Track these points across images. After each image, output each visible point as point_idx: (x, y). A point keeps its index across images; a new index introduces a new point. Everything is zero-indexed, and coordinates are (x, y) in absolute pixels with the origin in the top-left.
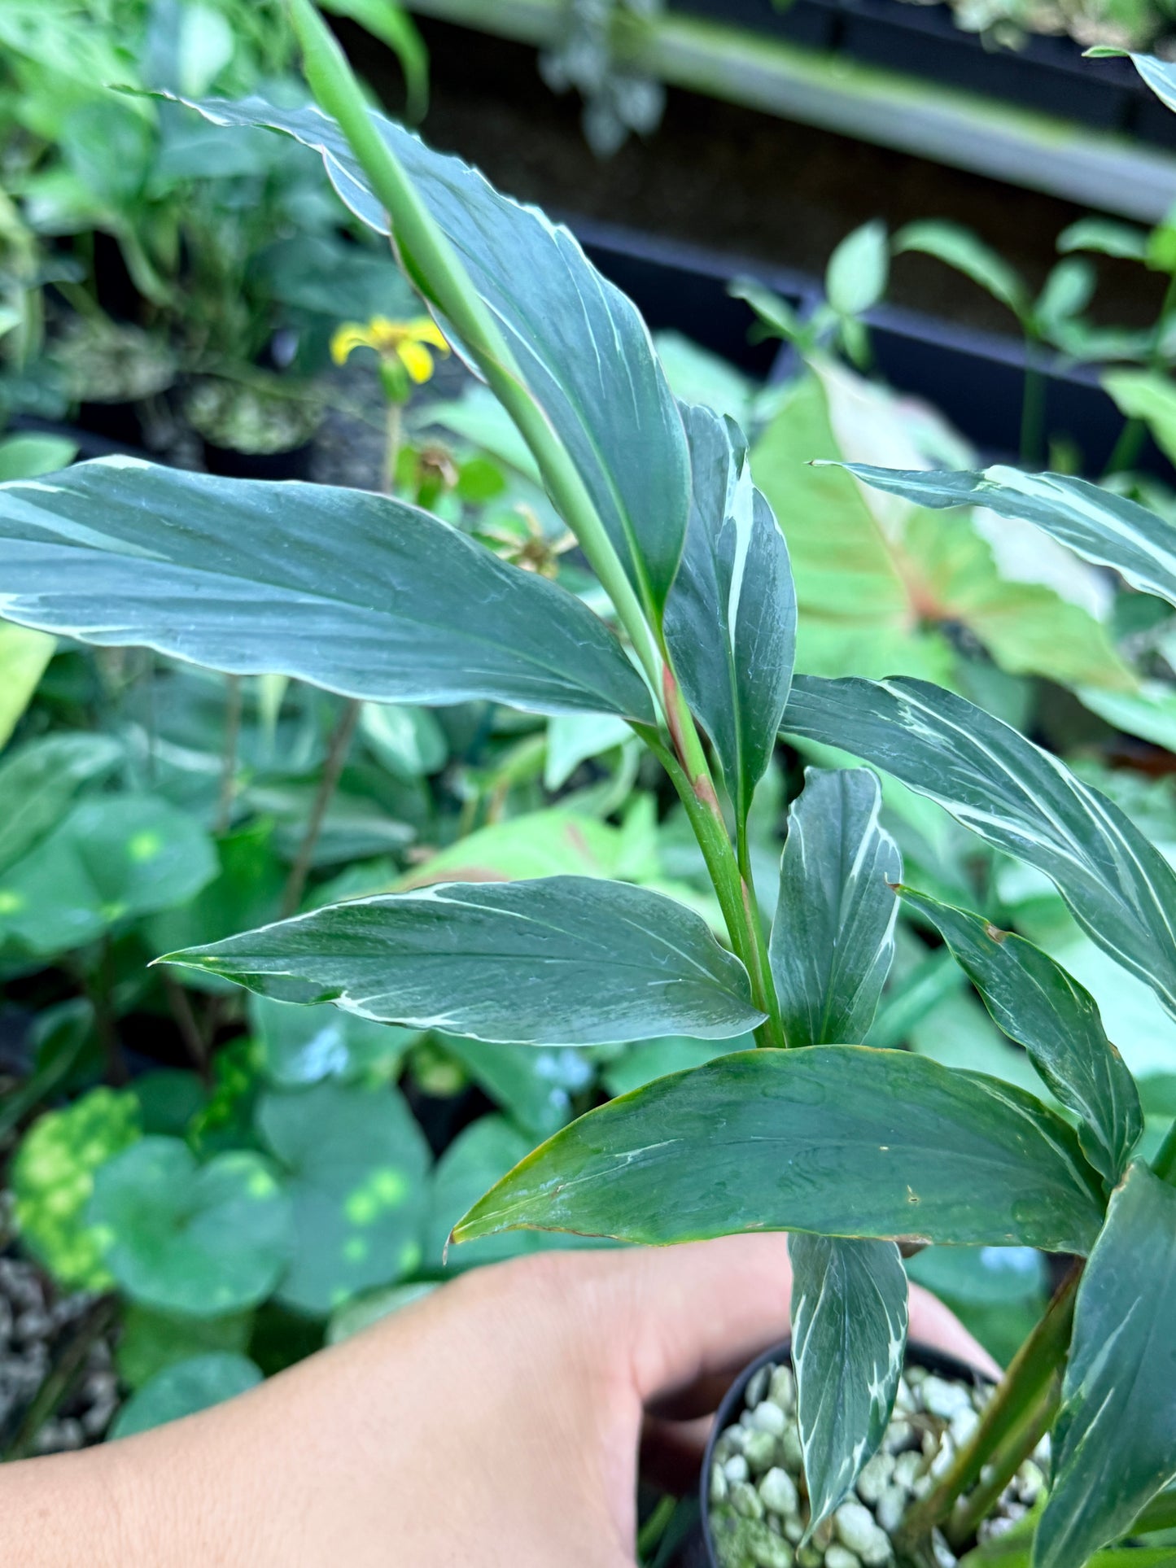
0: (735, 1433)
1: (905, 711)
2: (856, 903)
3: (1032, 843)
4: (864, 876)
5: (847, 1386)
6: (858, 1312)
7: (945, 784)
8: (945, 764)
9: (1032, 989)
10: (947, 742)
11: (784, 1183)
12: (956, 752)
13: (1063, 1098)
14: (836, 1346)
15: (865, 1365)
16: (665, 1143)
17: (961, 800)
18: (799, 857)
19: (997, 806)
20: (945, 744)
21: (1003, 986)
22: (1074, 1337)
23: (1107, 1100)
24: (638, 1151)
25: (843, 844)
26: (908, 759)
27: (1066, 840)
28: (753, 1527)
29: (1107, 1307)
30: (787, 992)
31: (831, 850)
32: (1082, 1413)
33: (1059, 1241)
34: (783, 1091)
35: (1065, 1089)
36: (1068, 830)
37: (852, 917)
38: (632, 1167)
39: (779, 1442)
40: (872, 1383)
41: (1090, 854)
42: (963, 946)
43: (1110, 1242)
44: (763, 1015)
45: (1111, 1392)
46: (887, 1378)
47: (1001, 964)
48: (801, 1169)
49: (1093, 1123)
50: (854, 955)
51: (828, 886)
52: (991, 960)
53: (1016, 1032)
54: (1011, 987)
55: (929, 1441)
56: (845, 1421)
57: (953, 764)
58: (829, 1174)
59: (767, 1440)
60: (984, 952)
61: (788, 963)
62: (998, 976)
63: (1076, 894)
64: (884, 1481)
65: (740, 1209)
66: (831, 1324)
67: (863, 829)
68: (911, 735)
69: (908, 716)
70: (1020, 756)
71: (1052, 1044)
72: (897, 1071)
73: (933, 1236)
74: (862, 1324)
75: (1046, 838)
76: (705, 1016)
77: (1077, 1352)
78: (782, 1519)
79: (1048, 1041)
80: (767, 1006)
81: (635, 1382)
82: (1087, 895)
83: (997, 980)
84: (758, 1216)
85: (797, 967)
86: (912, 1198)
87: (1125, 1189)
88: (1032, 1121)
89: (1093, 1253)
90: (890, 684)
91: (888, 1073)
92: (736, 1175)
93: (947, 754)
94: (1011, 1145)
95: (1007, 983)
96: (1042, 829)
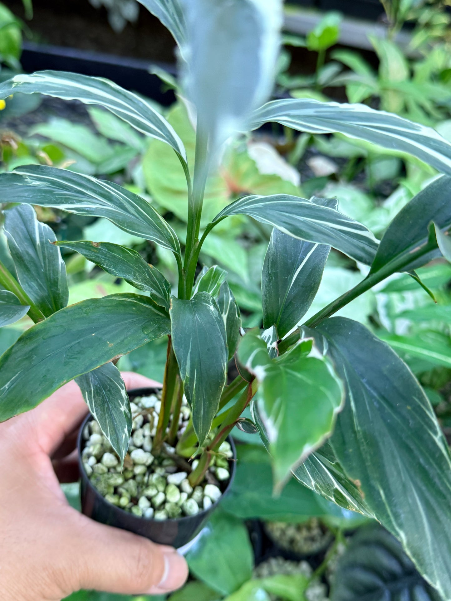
0: (86, 451)
1: (27, 179)
2: (43, 253)
3: (94, 208)
4: (41, 242)
5: (113, 412)
6: (106, 387)
7: (55, 200)
8: (51, 192)
9: (117, 258)
10: (48, 184)
11: (66, 364)
12: (52, 186)
13: (142, 289)
14: (104, 402)
15: (116, 402)
16: (17, 375)
17: (63, 203)
18: (15, 245)
19: (76, 200)
20: (47, 185)
21: (107, 261)
22: (177, 360)
23: (155, 283)
24: (9, 383)
25: (29, 234)
26: (37, 196)
27: (104, 202)
28: (106, 476)
29: (183, 346)
30: (33, 296)
31: (26, 238)
32: (190, 381)
33: (161, 334)
34: (50, 335)
35: (141, 285)
36: (103, 198)
37: (44, 258)
38: (9, 390)
39: (102, 445)
40: (121, 407)
41: (115, 204)
42: (87, 254)
43: (175, 326)
44: (28, 306)
45: (196, 370)
46: (125, 403)
47: (103, 254)
48: (70, 356)
49: (154, 292)
50: (51, 272)
51: (31, 251)
52: (99, 254)
53: (118, 274)
54: (110, 260)
55: (149, 416)
56: (117, 423)
57: (54, 191)
58: (79, 352)
59: (98, 446)
60: (95, 252)
61: (29, 285)
62: (103, 258)
63: (117, 220)
64: (142, 437)
65: (55, 380)
66: (99, 396)
67: (34, 225)
68: (34, 186)
69: (29, 180)
70: (75, 179)
71: (131, 273)
72: (85, 308)
73: (123, 353)
74: (109, 391)
75: (97, 205)
76: (7, 316)
77: (180, 364)
78: (114, 468)
79: (129, 273)
80: (28, 303)
81: (42, 451)
82: (120, 218)
83: (104, 260)
84: (63, 379)
85: (33, 285)
86: (111, 345)
87: (173, 308)
88: (135, 301)
89: (172, 332)
90: (16, 171)
91: (82, 310)
92: (48, 370)
93: (50, 189)
94: (133, 312)
95: (108, 260)
96: (94, 202)
